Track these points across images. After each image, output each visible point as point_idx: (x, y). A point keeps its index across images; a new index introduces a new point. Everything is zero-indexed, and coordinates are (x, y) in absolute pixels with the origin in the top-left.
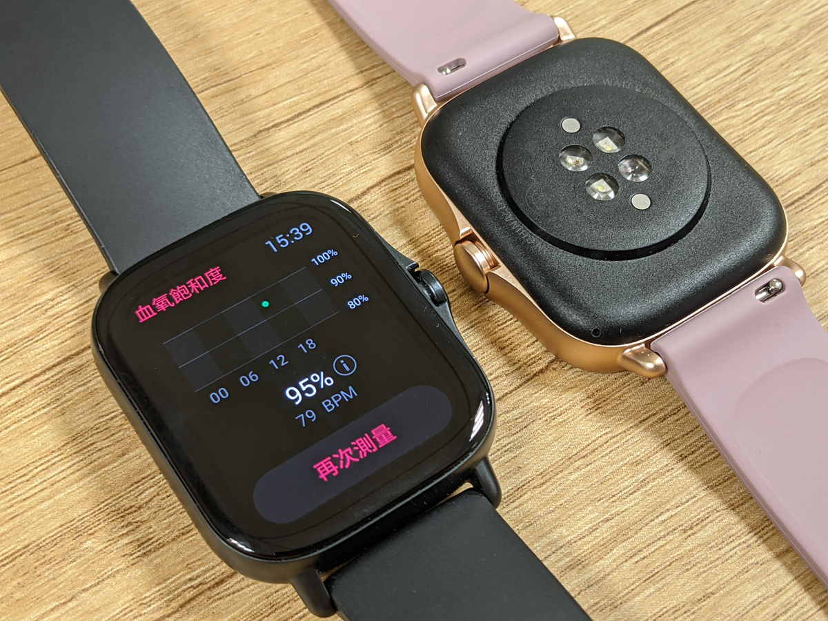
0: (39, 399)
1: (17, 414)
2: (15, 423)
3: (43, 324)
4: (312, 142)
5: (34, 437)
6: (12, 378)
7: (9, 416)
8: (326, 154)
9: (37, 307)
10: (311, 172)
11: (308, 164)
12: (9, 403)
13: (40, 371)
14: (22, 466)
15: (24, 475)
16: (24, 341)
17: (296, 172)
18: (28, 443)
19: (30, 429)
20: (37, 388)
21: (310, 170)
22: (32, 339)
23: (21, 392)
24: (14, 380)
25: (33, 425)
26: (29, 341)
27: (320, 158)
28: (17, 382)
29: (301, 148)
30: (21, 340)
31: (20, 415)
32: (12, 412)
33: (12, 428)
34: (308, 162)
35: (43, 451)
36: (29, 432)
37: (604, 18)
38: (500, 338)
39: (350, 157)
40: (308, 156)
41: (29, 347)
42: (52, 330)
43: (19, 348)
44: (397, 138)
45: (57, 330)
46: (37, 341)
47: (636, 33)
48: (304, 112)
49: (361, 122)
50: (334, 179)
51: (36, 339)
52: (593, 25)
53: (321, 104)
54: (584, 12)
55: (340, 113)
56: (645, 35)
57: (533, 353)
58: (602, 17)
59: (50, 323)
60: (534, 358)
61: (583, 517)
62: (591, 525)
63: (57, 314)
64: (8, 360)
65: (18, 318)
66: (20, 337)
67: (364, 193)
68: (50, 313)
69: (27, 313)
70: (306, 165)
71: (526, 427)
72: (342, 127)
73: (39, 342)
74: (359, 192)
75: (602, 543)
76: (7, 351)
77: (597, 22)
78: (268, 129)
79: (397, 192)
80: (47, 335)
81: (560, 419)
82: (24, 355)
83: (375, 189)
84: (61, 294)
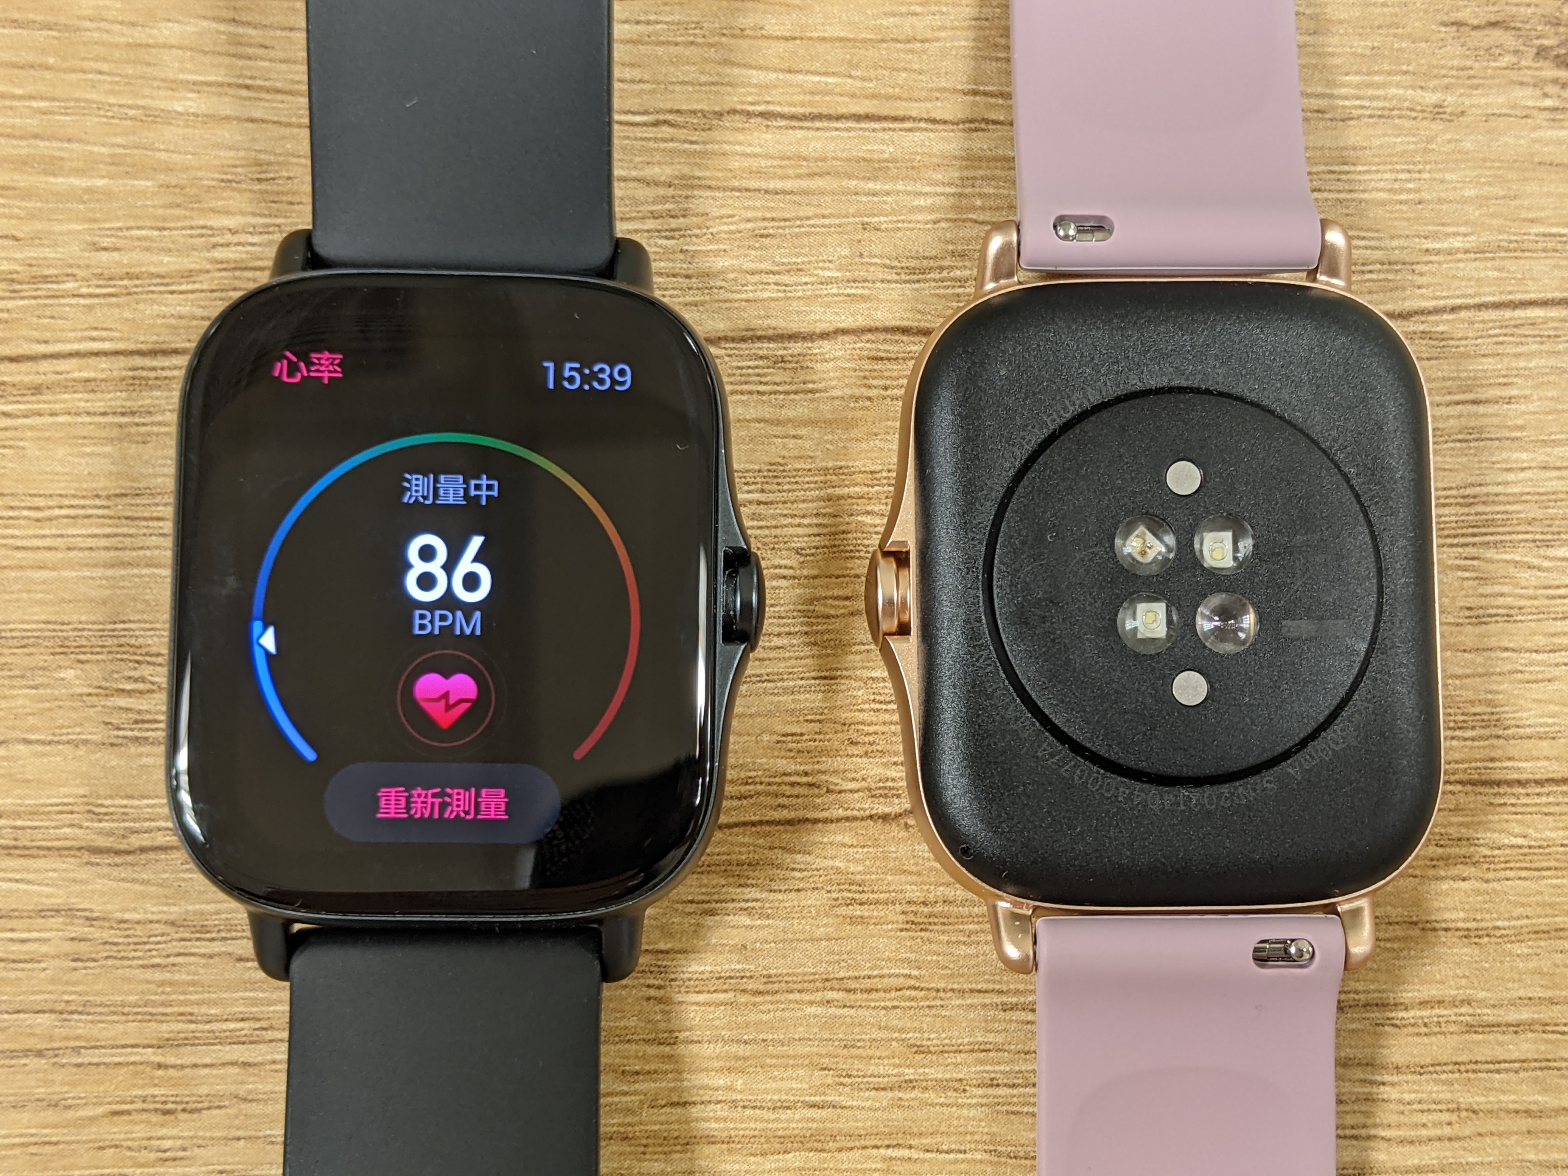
0: (124, 394)
1: (80, 400)
2: (69, 414)
3: (198, 267)
4: (805, 184)
5: (84, 455)
6: (104, 334)
7: (66, 396)
8: (812, 222)
9: (204, 231)
10: (767, 241)
11: (772, 224)
12: (77, 375)
13: (149, 346)
14: (42, 492)
15: (38, 509)
16: (154, 281)
17: (743, 226)
18: (70, 458)
19: (84, 438)
20: (131, 374)
21: (767, 236)
22: (167, 285)
23: (104, 366)
24: (103, 340)
25: (92, 434)
26: (162, 284)
27: (798, 222)
28: (107, 346)
29: (779, 185)
30: (152, 275)
31: (83, 404)
32: (75, 392)
33: (61, 419)
34: (773, 219)
35: (85, 485)
36: (80, 441)
37: (1465, 235)
38: (862, 723)
39: (846, 252)
40: (782, 208)
41: (155, 296)
42: (205, 287)
43: (140, 289)
44: (946, 263)
45: (212, 291)
46: (172, 292)
47: (1495, 299)
48: (829, 117)
49: (908, 193)
50: (795, 279)
51: (174, 288)
52: (1434, 236)
53: (868, 117)
54: (1440, 201)
55: (886, 156)
56: (1508, 314)
57: (893, 780)
58: (1462, 229)
59: (208, 272)
60: (891, 788)
61: (782, 1079)
62: (784, 1097)
63: (228, 262)
64: (114, 300)
65: (166, 233)
66: (152, 269)
67: (825, 336)
68: (218, 254)
69: (184, 232)
70: (766, 224)
71: (798, 890)
72: (871, 185)
73: (175, 296)
74: (819, 328)
75: (780, 1133)
76: (121, 283)
77: (1448, 235)
78: (749, 114)
79: (879, 366)
80: (193, 292)
81: (858, 911)
82: (141, 306)
83: (846, 338)
84: (251, 230)
